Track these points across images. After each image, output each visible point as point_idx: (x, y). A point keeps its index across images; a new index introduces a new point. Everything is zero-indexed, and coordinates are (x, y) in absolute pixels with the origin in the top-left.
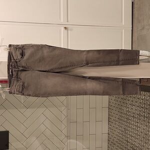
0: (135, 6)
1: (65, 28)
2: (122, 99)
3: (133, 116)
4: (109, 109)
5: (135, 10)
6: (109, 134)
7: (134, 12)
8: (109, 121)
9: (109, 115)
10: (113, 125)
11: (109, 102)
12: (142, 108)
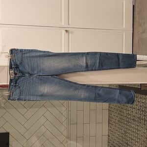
0: (136, 9)
1: (66, 31)
3: (134, 119)
4: (109, 110)
5: (136, 13)
6: (109, 136)
8: (109, 123)
9: (109, 117)
12: (143, 111)
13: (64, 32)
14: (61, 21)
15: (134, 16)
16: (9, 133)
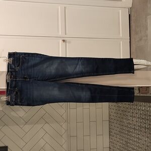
0: (132, 18)
1: (64, 41)
2: (122, 111)
3: (134, 128)
4: (110, 122)
9: (110, 128)
10: (114, 138)
12: (143, 119)
13: (61, 41)
14: (58, 31)
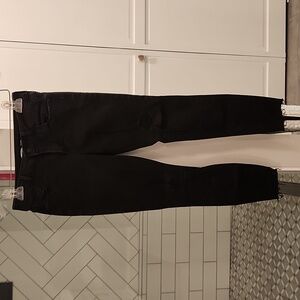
0: (294, 11)
1: (141, 57)
2: (262, 213)
5: (293, 20)
6: (231, 290)
7: (291, 26)
8: (231, 262)
9: (232, 248)
10: (241, 270)
11: (233, 220)
15: (290, 27)
16: (11, 283)
